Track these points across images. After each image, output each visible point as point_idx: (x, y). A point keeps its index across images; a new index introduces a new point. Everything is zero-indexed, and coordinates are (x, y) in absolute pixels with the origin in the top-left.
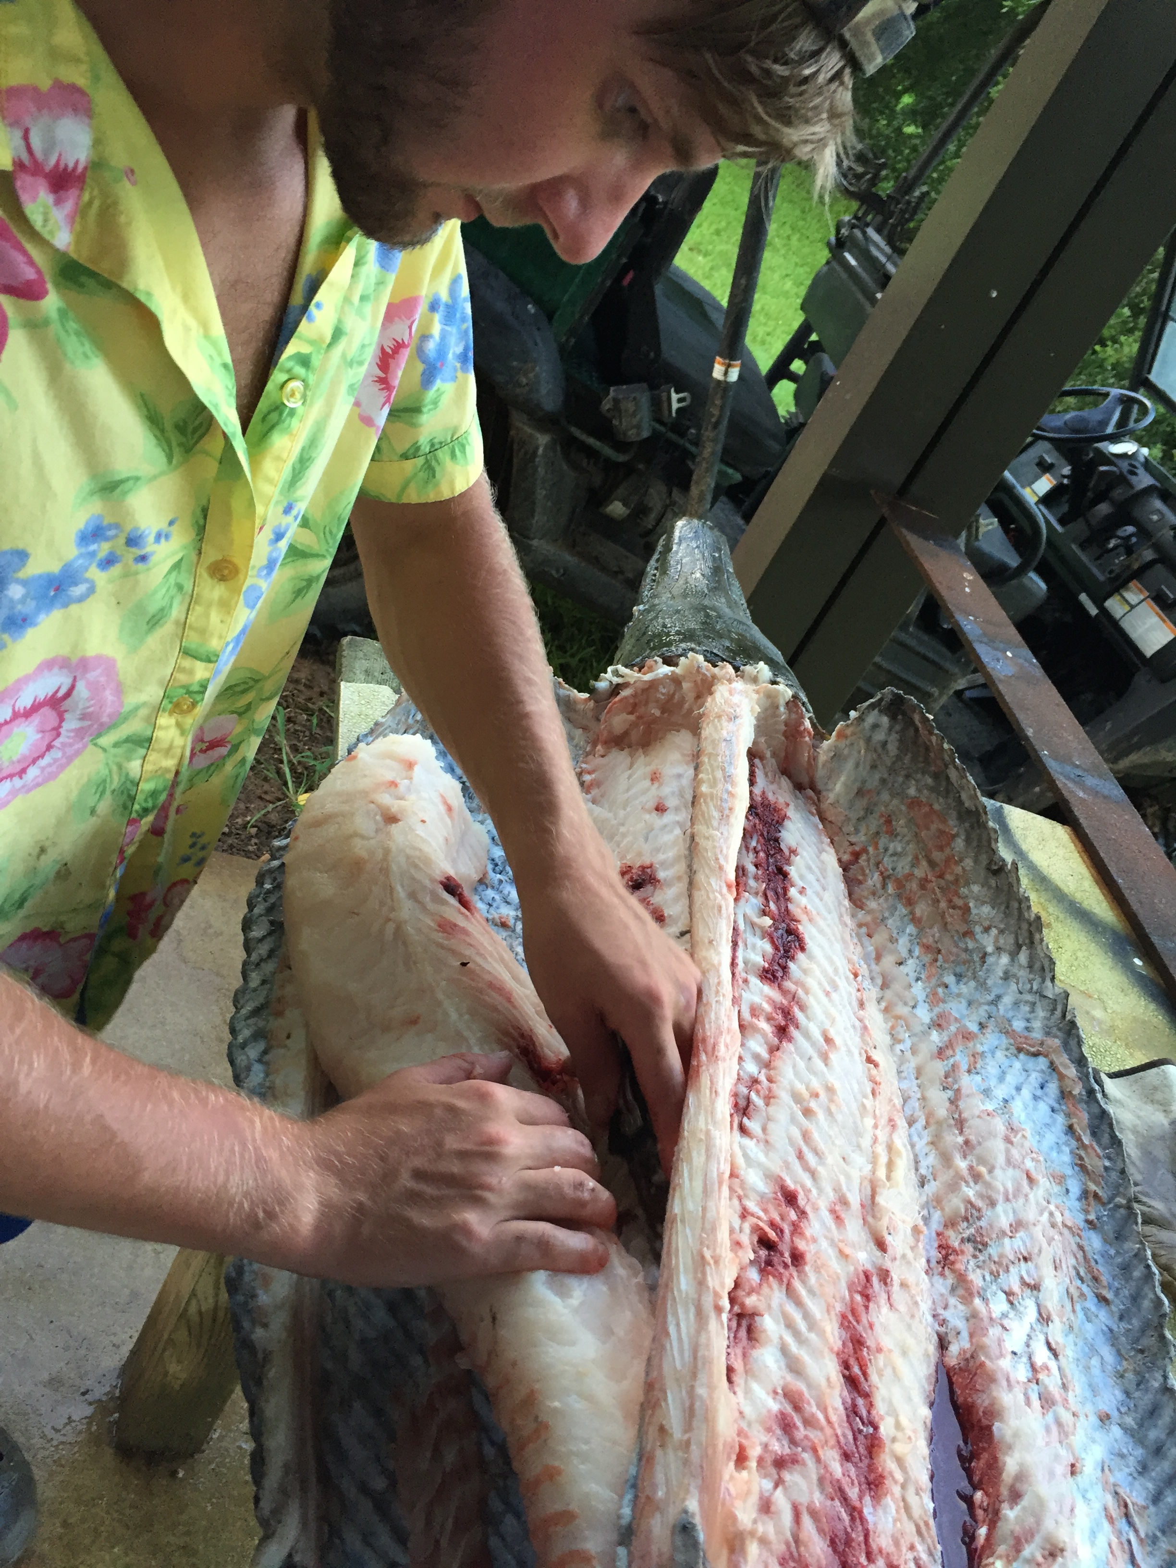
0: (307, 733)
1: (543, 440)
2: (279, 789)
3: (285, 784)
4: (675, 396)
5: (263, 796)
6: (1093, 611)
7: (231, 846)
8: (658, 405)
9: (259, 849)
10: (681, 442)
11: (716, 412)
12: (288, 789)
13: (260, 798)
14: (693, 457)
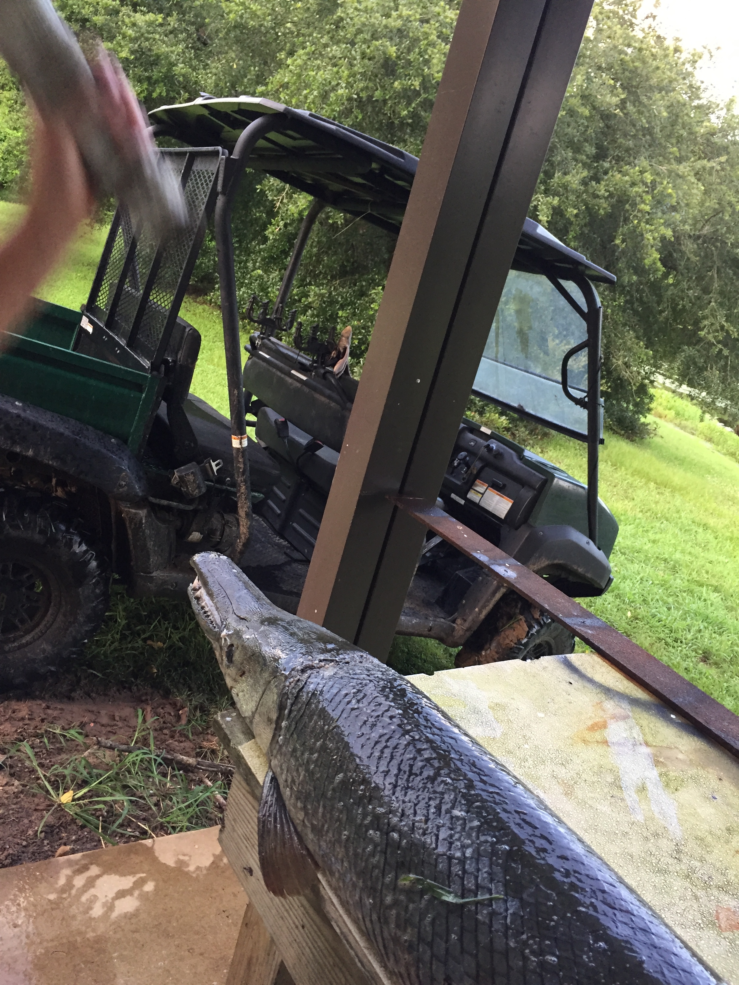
0: (44, 751)
1: (142, 513)
2: (45, 798)
3: (47, 791)
4: (213, 464)
5: (38, 808)
6: (462, 502)
7: (33, 853)
8: (206, 473)
9: (51, 847)
10: (224, 487)
11: (242, 466)
12: (50, 794)
13: (36, 810)
14: (235, 494)
